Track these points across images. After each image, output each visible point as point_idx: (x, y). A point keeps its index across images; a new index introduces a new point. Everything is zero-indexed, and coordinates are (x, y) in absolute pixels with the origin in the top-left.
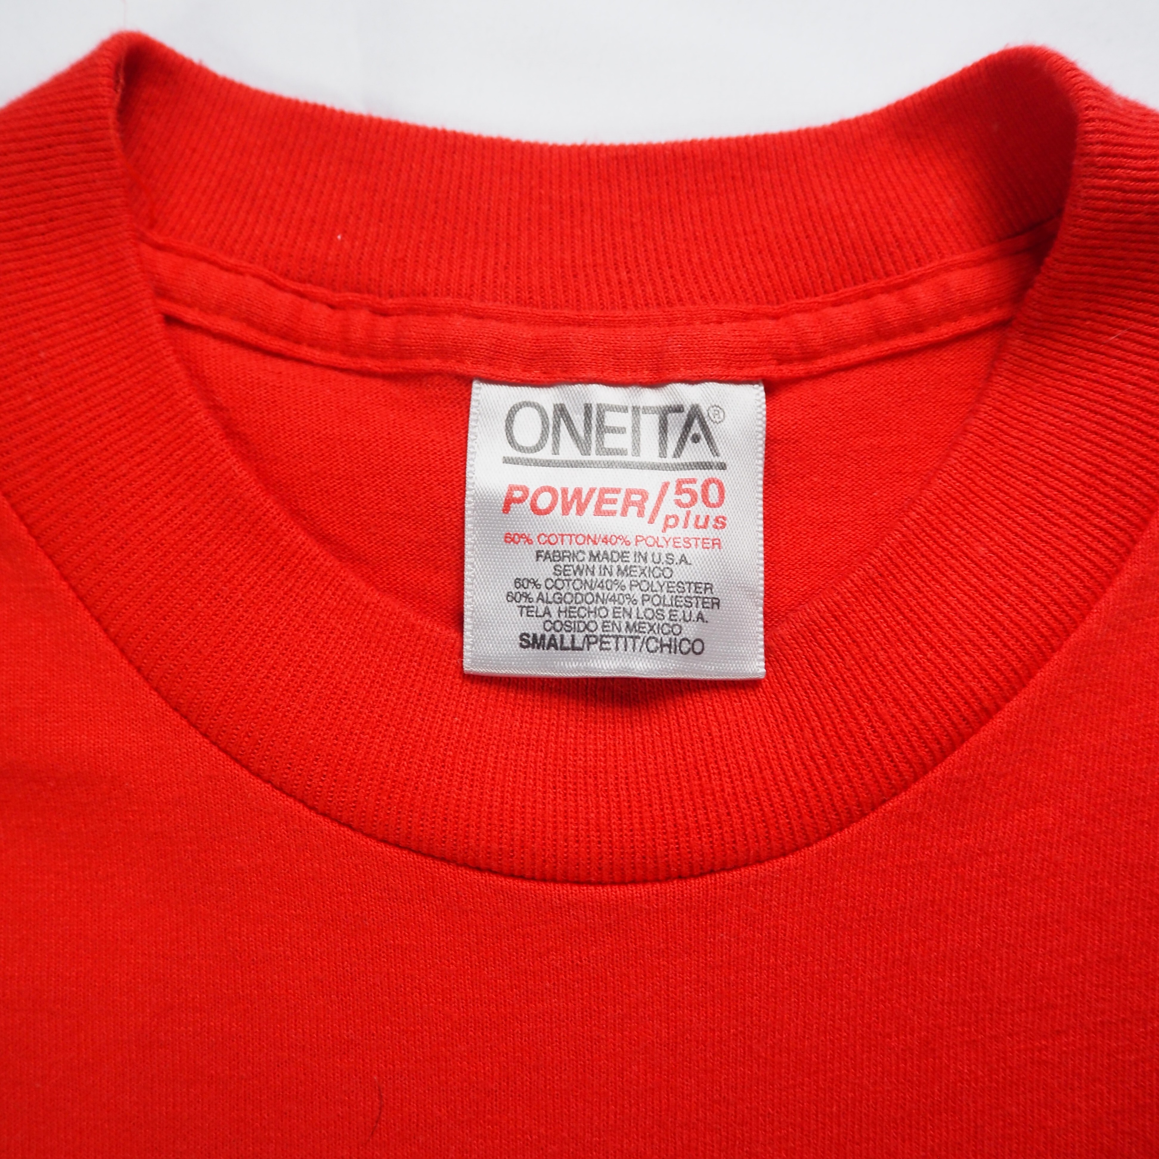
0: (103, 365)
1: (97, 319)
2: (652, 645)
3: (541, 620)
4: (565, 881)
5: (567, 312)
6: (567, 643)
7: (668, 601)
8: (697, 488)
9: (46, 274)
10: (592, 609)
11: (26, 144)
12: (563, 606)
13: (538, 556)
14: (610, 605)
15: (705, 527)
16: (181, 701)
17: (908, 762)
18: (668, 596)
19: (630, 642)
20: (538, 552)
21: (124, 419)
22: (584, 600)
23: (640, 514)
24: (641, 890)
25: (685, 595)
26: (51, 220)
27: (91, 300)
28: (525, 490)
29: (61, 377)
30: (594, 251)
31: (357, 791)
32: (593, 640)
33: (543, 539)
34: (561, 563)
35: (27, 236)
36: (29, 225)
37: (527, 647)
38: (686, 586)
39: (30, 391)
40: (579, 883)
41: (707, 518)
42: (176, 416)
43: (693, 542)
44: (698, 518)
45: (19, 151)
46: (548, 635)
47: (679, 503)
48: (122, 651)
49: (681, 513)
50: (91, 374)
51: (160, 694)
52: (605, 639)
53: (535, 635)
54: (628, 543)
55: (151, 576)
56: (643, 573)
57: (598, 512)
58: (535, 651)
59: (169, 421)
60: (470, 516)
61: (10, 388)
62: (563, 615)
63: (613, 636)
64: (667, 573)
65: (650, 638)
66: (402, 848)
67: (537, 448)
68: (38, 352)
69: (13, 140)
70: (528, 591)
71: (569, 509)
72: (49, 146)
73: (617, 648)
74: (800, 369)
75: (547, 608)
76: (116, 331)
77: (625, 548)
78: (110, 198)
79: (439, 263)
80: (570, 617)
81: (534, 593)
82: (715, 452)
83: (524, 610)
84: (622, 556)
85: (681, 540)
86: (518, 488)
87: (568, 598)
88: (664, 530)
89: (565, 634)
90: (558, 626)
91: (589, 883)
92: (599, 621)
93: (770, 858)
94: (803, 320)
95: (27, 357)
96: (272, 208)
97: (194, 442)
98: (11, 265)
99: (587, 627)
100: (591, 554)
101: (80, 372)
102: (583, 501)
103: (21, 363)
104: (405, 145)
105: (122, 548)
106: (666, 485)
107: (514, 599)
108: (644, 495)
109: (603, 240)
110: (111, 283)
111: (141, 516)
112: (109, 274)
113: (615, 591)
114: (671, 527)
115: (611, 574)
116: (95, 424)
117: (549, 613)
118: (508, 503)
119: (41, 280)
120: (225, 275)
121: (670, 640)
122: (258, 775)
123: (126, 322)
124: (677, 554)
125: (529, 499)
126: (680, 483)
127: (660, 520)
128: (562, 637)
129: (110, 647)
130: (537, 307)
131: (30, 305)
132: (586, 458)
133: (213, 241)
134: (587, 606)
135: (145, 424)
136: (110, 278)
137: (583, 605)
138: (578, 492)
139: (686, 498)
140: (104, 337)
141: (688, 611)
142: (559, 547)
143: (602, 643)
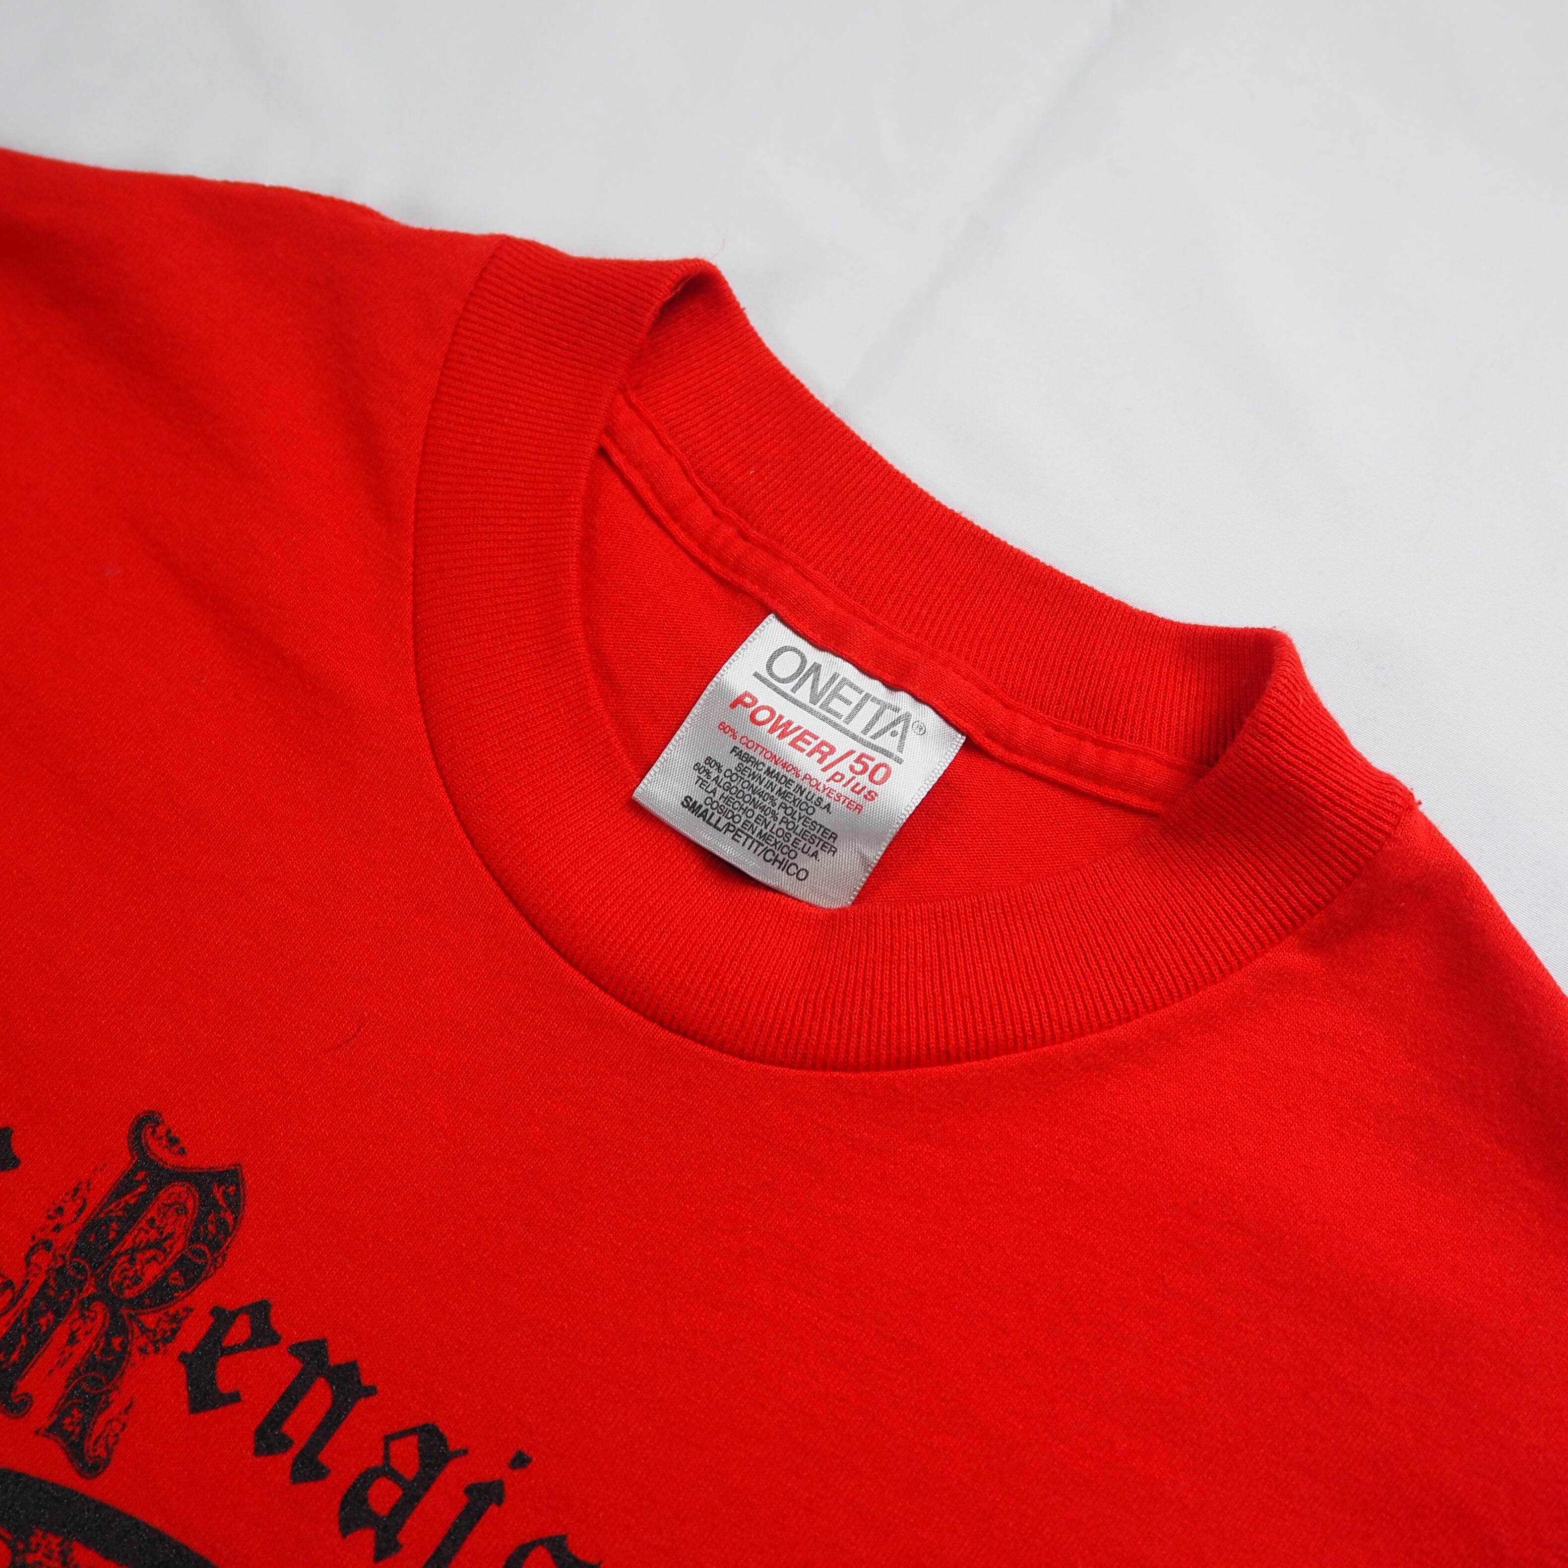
0: (539, 451)
1: (557, 421)
2: (769, 856)
3: (707, 795)
4: (584, 972)
5: (867, 610)
6: (713, 821)
7: (798, 831)
8: (871, 765)
9: (547, 374)
10: (744, 807)
11: (592, 289)
12: (727, 794)
13: (733, 750)
14: (757, 811)
15: (858, 793)
16: (427, 690)
17: (869, 1051)
18: (801, 827)
19: (755, 844)
20: (735, 747)
21: (526, 492)
22: (744, 797)
23: (820, 761)
24: (628, 1013)
25: (812, 832)
26: (574, 344)
27: (562, 408)
28: (755, 701)
29: (507, 441)
30: (916, 585)
31: (494, 820)
32: (731, 828)
33: (744, 740)
34: (745, 764)
35: (553, 344)
36: (558, 338)
37: (686, 807)
38: (818, 827)
39: (481, 437)
40: (592, 980)
41: (864, 788)
42: (560, 510)
43: (842, 799)
44: (858, 784)
45: (585, 291)
46: (704, 807)
47: (852, 768)
48: (415, 636)
49: (849, 775)
50: (527, 451)
51: (418, 678)
52: (740, 833)
53: (696, 802)
54: (797, 776)
55: (467, 598)
56: (795, 801)
57: (793, 744)
58: (689, 813)
59: (553, 510)
60: (706, 695)
61: (471, 427)
62: (722, 799)
63: (746, 834)
64: (810, 811)
65: (771, 850)
66: (495, 878)
67: (783, 681)
68: (505, 417)
69: (587, 282)
70: (711, 770)
71: (775, 731)
72: (606, 300)
73: (743, 845)
74: (999, 751)
75: (715, 789)
76: (563, 436)
77: (793, 778)
78: (620, 354)
79: (805, 528)
80: (726, 804)
81: (714, 774)
82: (900, 748)
83: (700, 781)
84: (788, 782)
85: (835, 794)
86: (751, 696)
87: (734, 790)
88: (828, 780)
89: (716, 813)
90: (715, 805)
91: (598, 984)
92: (744, 818)
93: (730, 1053)
94: (1024, 722)
95: (496, 416)
96: (721, 427)
97: (558, 534)
98: (529, 355)
99: (733, 817)
100: (769, 769)
101: (521, 446)
102: (788, 731)
103: (489, 417)
104: (836, 441)
105: (463, 569)
106: (851, 752)
107: (699, 770)
108: (832, 750)
109: (927, 582)
110: (582, 405)
111: (490, 557)
112: (585, 399)
113: (767, 803)
114: (835, 781)
115: (772, 790)
116: (505, 483)
117: (714, 793)
118: (738, 702)
119: (540, 375)
120: (659, 448)
121: (784, 859)
122: (440, 769)
123: (573, 435)
124: (827, 800)
125: (753, 708)
126: (862, 755)
127: (831, 772)
128: (713, 814)
129: (409, 627)
130: (850, 596)
131: (522, 385)
132: (812, 706)
133: (667, 422)
134: (742, 803)
135: (536, 503)
136: (583, 402)
137: (741, 800)
138: (789, 723)
139: (859, 767)
140: (553, 435)
141: (808, 845)
142: (751, 753)
143: (736, 834)
